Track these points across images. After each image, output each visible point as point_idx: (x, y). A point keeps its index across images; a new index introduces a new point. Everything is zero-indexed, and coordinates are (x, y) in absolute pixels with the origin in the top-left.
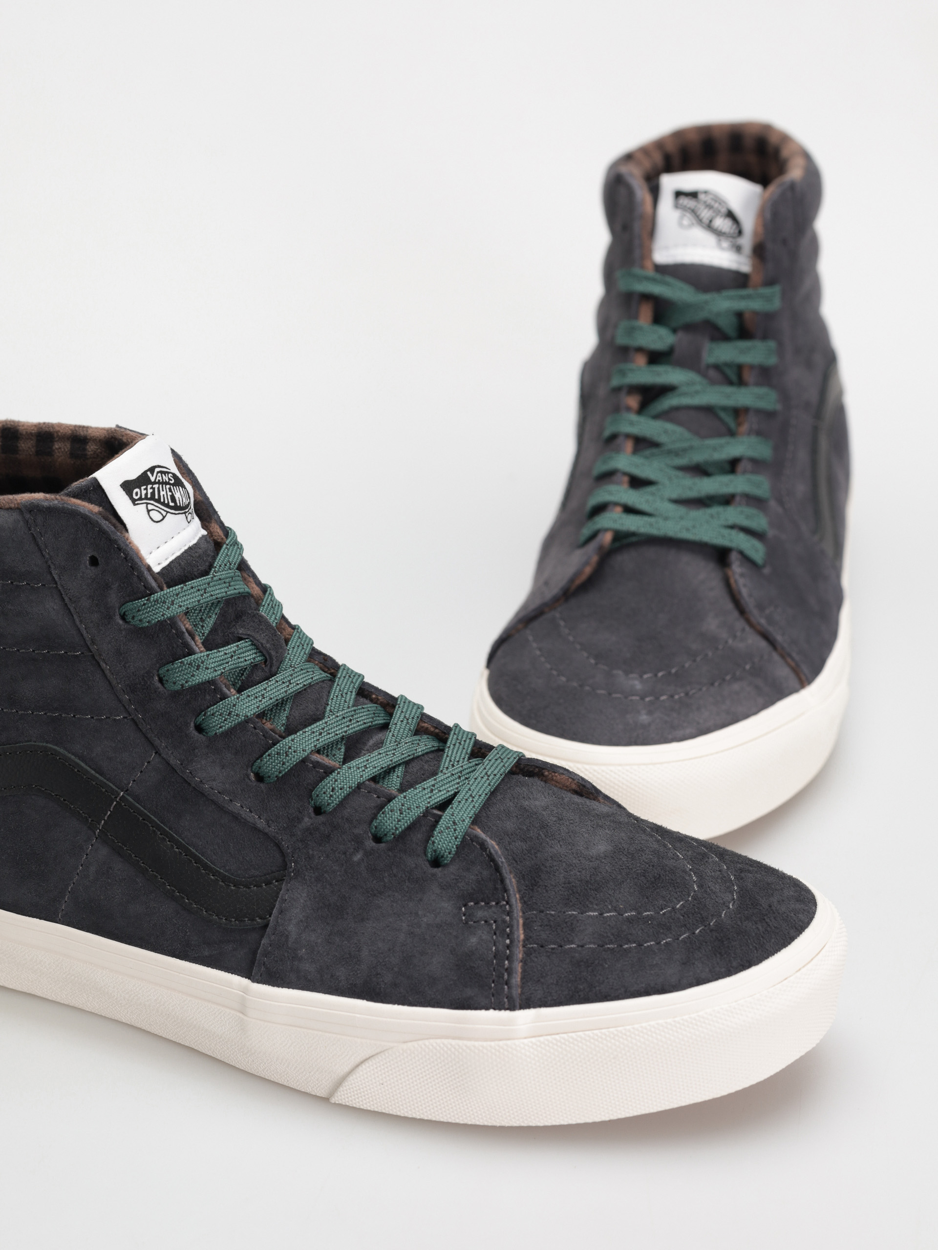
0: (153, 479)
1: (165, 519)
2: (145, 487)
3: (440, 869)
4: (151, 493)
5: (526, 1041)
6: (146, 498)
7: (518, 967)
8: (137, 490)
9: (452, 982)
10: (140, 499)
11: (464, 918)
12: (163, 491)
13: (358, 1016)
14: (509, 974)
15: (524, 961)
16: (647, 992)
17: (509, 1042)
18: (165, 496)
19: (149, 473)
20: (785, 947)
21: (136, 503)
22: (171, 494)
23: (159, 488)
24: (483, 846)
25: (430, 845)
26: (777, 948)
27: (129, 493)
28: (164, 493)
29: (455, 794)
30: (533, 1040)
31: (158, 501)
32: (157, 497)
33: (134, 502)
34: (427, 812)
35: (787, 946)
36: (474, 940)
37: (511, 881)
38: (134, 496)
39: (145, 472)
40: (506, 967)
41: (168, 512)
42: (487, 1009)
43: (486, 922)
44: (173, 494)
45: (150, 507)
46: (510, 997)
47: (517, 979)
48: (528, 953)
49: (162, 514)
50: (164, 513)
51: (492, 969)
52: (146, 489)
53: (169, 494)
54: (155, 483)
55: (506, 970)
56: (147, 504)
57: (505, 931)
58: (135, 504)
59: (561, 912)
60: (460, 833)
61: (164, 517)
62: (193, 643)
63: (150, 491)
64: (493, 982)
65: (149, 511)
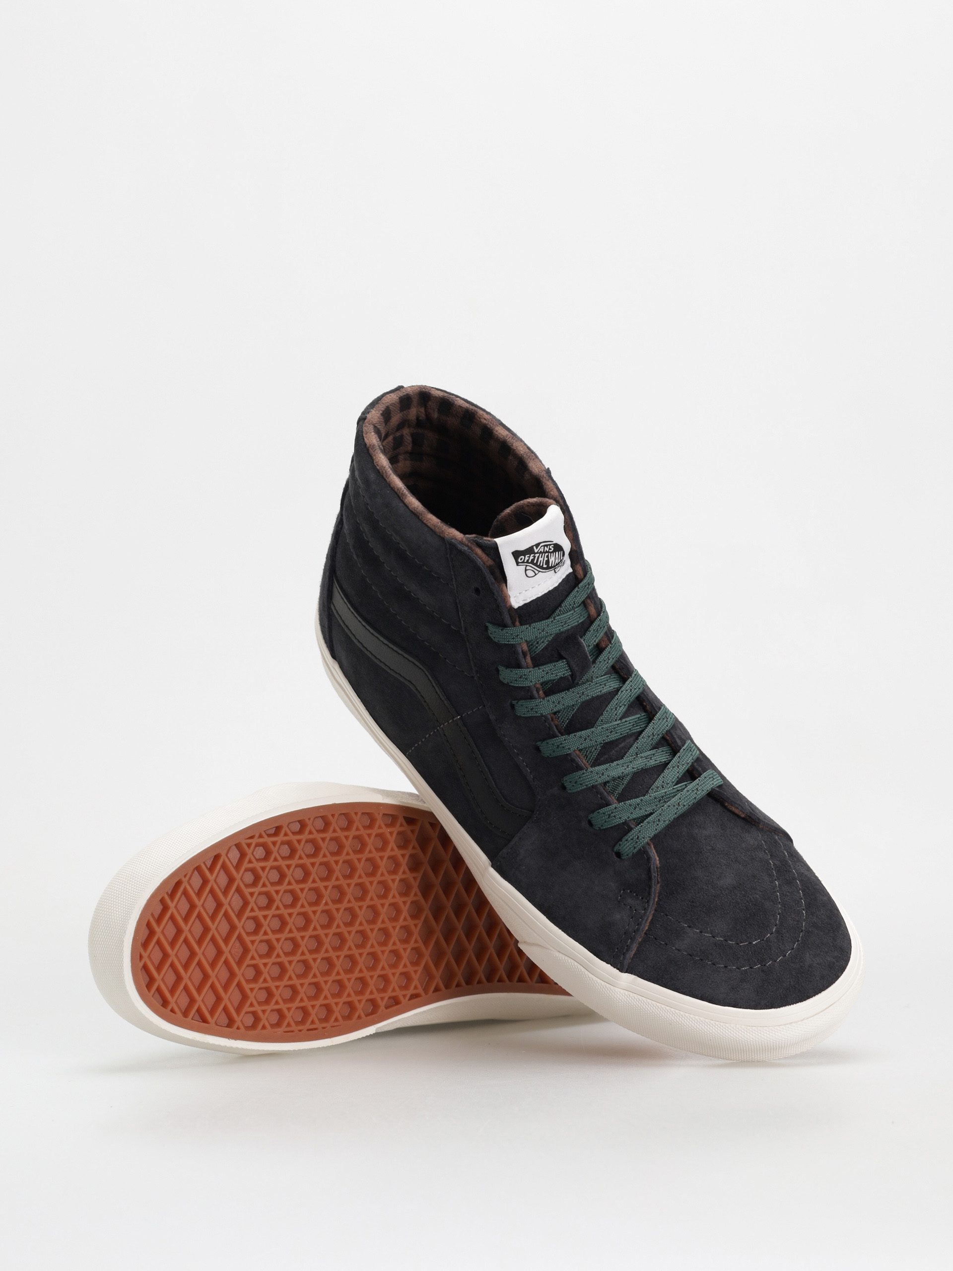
0: (536, 551)
1: (536, 576)
2: (529, 555)
3: (619, 859)
4: (532, 560)
5: (622, 991)
6: (527, 562)
7: (634, 947)
8: (523, 557)
9: (594, 936)
10: (523, 562)
11: (619, 898)
12: (542, 557)
13: (538, 923)
14: (627, 950)
15: (640, 944)
16: (702, 998)
17: (612, 987)
18: (542, 562)
19: (535, 547)
20: (801, 1002)
21: (520, 564)
22: (547, 559)
23: (538, 557)
24: (649, 859)
25: (618, 845)
26: (795, 1001)
27: (516, 559)
28: (542, 559)
29: (651, 814)
30: (627, 993)
31: (536, 565)
32: (535, 562)
33: (518, 563)
34: (625, 823)
35: (803, 1001)
36: (618, 916)
37: (656, 888)
38: (519, 561)
39: (533, 546)
40: (627, 944)
41: (539, 571)
42: (607, 963)
43: (631, 907)
44: (548, 559)
45: (528, 568)
46: (622, 964)
47: (631, 953)
48: (645, 941)
49: (535, 573)
50: (537, 572)
51: (620, 940)
52: (529, 557)
53: (546, 559)
54: (537, 553)
55: (627, 946)
56: (526, 566)
57: (639, 920)
58: (517, 565)
59: (678, 920)
60: (639, 846)
61: (536, 574)
62: (523, 660)
63: (531, 558)
64: (617, 949)
65: (526, 570)
